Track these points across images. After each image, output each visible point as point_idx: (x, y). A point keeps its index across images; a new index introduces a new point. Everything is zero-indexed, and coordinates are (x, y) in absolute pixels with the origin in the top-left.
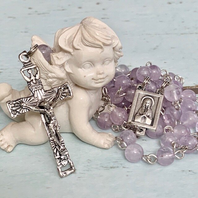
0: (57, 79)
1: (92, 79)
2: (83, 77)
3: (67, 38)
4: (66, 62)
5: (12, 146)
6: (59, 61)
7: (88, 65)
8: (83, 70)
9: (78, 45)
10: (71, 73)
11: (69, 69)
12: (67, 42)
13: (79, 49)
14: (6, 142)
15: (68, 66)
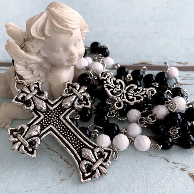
0: (35, 64)
1: (67, 60)
2: (59, 60)
3: (39, 27)
4: (41, 49)
5: (9, 124)
6: (34, 48)
9: (49, 33)
10: (47, 57)
11: (45, 53)
12: (38, 31)
13: (51, 37)
14: (3, 122)
15: (43, 52)
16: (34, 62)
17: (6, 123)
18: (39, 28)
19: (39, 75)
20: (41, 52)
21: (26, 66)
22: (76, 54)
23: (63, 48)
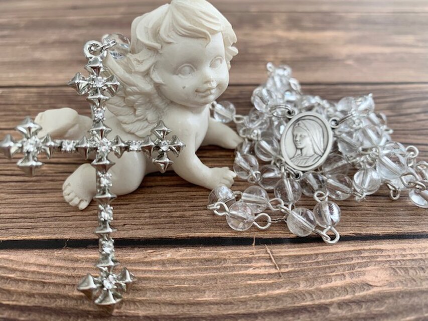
0: (140, 96)
1: (196, 91)
2: (182, 88)
3: (150, 26)
4: (153, 67)
6: (140, 66)
7: (187, 69)
8: (180, 77)
9: (168, 36)
10: (162, 84)
11: (159, 77)
12: (149, 32)
13: (170, 43)
14: (76, 196)
15: (157, 74)
16: (138, 90)
17: (80, 199)
18: (152, 28)
19: (147, 119)
20: (151, 72)
21: (124, 98)
22: (213, 81)
23: (191, 67)
